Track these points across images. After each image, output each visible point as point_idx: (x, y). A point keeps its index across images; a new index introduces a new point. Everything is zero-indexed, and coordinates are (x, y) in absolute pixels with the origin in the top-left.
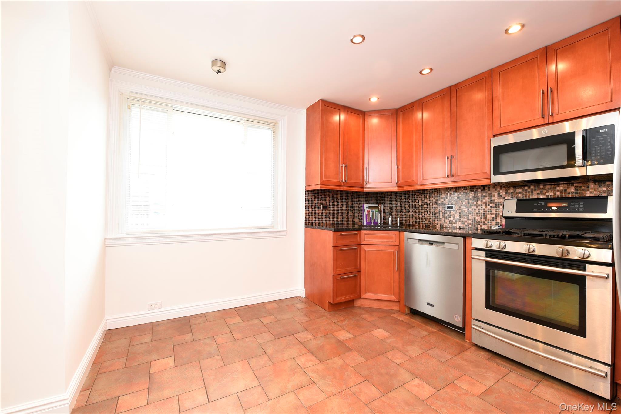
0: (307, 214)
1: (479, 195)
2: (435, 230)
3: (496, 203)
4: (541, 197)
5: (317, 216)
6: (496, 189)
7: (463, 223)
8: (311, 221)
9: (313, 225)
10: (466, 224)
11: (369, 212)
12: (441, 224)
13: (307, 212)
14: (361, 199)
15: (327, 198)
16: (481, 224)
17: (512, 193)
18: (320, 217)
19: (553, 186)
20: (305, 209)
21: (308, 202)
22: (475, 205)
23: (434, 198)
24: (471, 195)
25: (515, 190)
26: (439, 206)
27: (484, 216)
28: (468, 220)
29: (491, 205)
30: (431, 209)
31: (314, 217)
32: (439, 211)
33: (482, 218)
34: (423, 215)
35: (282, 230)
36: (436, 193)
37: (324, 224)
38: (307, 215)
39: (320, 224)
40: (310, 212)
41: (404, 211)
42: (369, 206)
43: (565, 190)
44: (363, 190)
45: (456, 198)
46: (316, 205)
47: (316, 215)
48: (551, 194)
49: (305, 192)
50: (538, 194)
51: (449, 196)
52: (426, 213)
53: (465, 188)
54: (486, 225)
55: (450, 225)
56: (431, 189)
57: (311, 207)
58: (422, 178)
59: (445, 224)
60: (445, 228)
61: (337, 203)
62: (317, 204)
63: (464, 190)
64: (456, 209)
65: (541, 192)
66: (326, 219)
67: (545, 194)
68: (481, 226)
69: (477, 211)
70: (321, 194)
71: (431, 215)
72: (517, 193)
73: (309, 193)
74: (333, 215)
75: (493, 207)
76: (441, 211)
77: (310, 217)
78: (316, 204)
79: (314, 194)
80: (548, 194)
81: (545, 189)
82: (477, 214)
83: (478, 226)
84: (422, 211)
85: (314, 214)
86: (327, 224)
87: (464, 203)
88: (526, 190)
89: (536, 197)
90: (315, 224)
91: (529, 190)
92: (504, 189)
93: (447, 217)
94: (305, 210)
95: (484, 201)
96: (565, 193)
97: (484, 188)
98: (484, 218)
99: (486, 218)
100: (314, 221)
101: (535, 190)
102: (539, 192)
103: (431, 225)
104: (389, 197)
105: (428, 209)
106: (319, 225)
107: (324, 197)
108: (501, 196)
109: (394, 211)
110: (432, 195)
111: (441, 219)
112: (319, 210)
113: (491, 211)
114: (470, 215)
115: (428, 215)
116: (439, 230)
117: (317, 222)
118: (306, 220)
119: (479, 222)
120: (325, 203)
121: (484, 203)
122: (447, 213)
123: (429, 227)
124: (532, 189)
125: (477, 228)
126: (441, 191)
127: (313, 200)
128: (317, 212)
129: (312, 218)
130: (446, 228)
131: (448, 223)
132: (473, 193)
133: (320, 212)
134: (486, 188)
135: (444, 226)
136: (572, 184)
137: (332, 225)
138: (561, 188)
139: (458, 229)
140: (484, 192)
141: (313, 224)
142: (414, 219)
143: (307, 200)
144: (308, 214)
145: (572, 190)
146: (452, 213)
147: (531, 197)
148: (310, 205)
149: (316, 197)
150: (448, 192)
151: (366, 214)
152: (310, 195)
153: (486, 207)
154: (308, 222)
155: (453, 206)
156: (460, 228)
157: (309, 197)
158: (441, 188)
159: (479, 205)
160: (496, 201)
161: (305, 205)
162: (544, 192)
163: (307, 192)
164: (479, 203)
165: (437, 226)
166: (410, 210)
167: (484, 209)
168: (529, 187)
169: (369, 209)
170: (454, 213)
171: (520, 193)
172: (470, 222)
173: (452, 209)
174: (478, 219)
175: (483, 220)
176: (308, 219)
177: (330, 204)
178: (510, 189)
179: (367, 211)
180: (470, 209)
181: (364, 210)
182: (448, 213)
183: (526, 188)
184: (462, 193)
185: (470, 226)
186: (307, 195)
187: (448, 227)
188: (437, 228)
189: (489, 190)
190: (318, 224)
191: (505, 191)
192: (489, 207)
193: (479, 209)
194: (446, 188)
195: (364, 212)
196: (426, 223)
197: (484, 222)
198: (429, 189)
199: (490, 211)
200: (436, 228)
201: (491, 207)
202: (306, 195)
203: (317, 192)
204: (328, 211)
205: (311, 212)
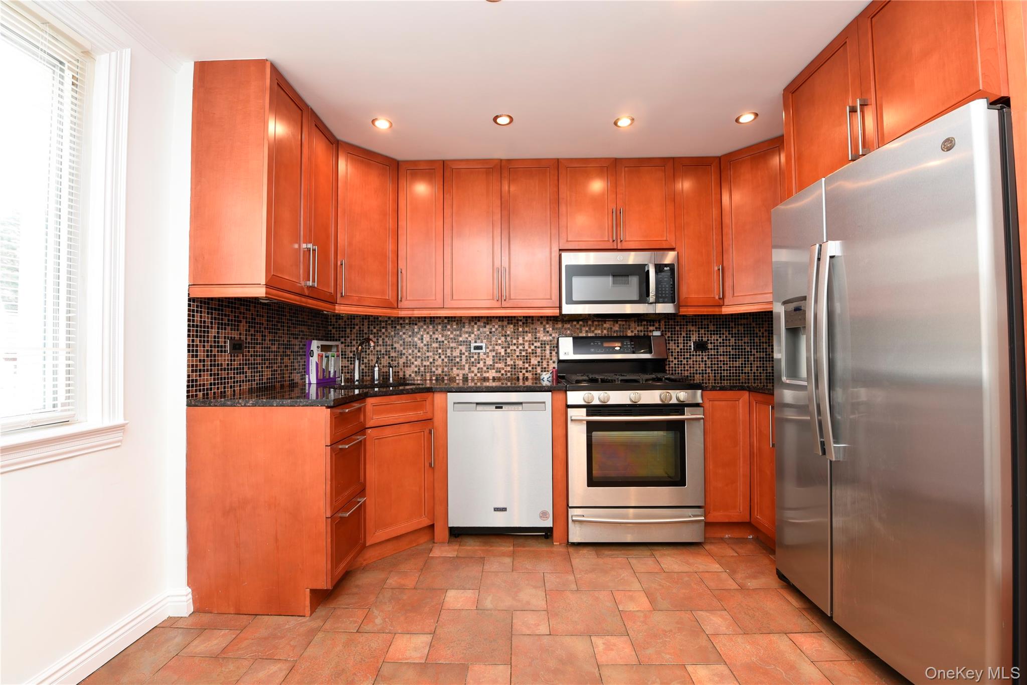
0: (193, 366)
1: (521, 329)
2: (454, 385)
3: (542, 341)
4: (590, 335)
5: (218, 370)
6: (542, 323)
7: (498, 371)
8: (204, 385)
9: (208, 398)
10: (503, 372)
11: (322, 356)
12: (464, 375)
13: (193, 362)
14: (304, 328)
15: (240, 322)
16: (524, 371)
17: (559, 329)
18: (224, 374)
19: (600, 323)
20: (189, 351)
21: (197, 331)
22: (515, 344)
23: (452, 333)
24: (510, 330)
25: (563, 326)
26: (461, 345)
27: (527, 359)
28: (505, 366)
29: (535, 344)
30: (446, 351)
31: (211, 375)
32: (461, 354)
33: (524, 363)
34: (431, 360)
35: (107, 423)
36: (455, 323)
37: (234, 391)
38: (193, 368)
39: (225, 392)
40: (200, 361)
41: (393, 354)
42: (321, 345)
43: (611, 328)
44: (335, 310)
45: (488, 333)
46: (215, 342)
47: (215, 370)
48: (598, 332)
49: (187, 302)
50: (587, 332)
51: (475, 329)
52: (437, 357)
53: (501, 318)
54: (530, 371)
55: (479, 375)
56: (446, 317)
57: (204, 346)
58: (450, 297)
59: (470, 375)
60: (470, 381)
61: (262, 336)
62: (218, 337)
63: (499, 321)
64: (488, 350)
65: (590, 329)
66: (238, 377)
67: (593, 332)
68: (524, 374)
69: (518, 354)
70: (227, 311)
71: (446, 360)
72: (565, 329)
73: (197, 307)
74: (253, 367)
75: (539, 348)
76: (464, 354)
77: (200, 376)
78: (215, 337)
79: (212, 309)
80: (596, 332)
81: (593, 326)
82: (518, 356)
83: (519, 374)
84: (430, 354)
85: (211, 365)
86: (240, 389)
87: (499, 342)
88: (575, 325)
89: (584, 335)
90: (214, 393)
91: (578, 326)
92: (551, 323)
93: (473, 363)
94: (188, 356)
95: (526, 338)
96: (611, 331)
97: (527, 320)
98: (527, 363)
99: (530, 362)
100: (211, 384)
101: (584, 326)
102: (587, 329)
103: (446, 378)
104: (357, 327)
105: (440, 351)
106: (223, 395)
107: (235, 321)
108: (548, 332)
109: (369, 354)
110: (449, 327)
111: (464, 366)
112: (221, 355)
113: (536, 353)
114: (508, 359)
115: (440, 360)
116: (461, 385)
117: (218, 388)
118: (191, 384)
119: (521, 368)
120: (235, 335)
121: (527, 341)
122: (473, 357)
123: (443, 382)
124: (581, 325)
125: (519, 377)
126: (463, 321)
127: (208, 327)
128: (218, 360)
129: (207, 379)
130: (473, 380)
131: (476, 371)
132: (512, 326)
133: (224, 359)
134: (529, 321)
135: (470, 378)
136: (617, 322)
137: (252, 394)
138: (607, 325)
139: (491, 381)
140: (526, 327)
141: (207, 394)
142: (414, 368)
143: (193, 326)
144: (197, 366)
145: (616, 328)
146: (481, 357)
147: (581, 335)
148: (200, 341)
149: (215, 319)
150: (476, 324)
151: (316, 362)
152: (201, 312)
153: (530, 347)
154: (196, 391)
155: (484, 345)
156: (494, 379)
157: (197, 318)
158: (464, 317)
159: (521, 344)
160: (541, 339)
161: (189, 341)
162: (593, 329)
163: (194, 302)
164: (521, 341)
165: (457, 378)
166: (404, 351)
167: (526, 350)
168: (578, 323)
169: (321, 351)
170: (485, 356)
171: (569, 329)
172: (509, 369)
173: (482, 349)
174: (520, 363)
175: (527, 365)
176: (196, 381)
177: (246, 339)
178: (557, 324)
179: (319, 355)
180: (509, 351)
181: (311, 354)
182: (476, 357)
183: (575, 323)
184: (496, 327)
185: (509, 374)
186: (193, 311)
187: (476, 378)
188: (457, 381)
189: (533, 324)
190: (221, 392)
191: (551, 326)
192: (533, 347)
193: (521, 350)
194: (472, 317)
195: (311, 358)
196: (437, 375)
197: (527, 368)
198: (442, 317)
199: (534, 353)
200: (455, 382)
201: (535, 347)
202: (189, 310)
203: (219, 305)
204: (243, 357)
205: (204, 361)
